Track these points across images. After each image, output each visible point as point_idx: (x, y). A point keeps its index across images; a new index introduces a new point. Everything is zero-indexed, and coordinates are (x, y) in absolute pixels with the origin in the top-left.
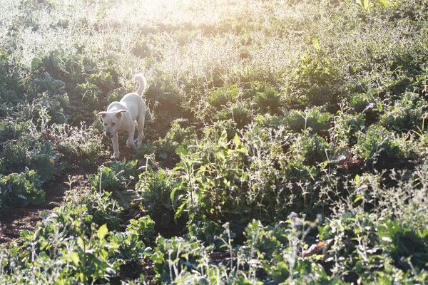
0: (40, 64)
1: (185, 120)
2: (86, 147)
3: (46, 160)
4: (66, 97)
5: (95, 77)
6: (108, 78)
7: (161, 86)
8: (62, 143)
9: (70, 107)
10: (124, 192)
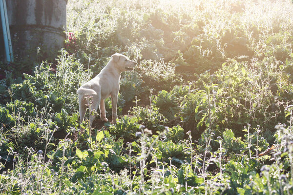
0: (149, 18)
1: (246, 57)
2: (166, 76)
3: (131, 86)
4: (162, 41)
5: (186, 27)
6: (196, 28)
7: (234, 32)
8: (147, 74)
9: (164, 48)
10: (175, 108)
